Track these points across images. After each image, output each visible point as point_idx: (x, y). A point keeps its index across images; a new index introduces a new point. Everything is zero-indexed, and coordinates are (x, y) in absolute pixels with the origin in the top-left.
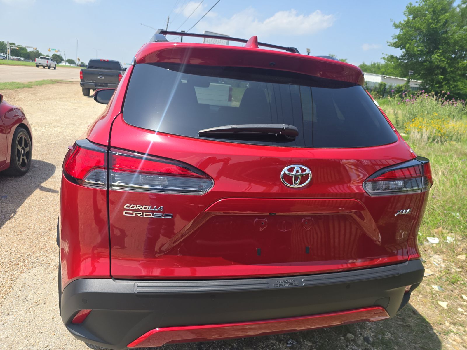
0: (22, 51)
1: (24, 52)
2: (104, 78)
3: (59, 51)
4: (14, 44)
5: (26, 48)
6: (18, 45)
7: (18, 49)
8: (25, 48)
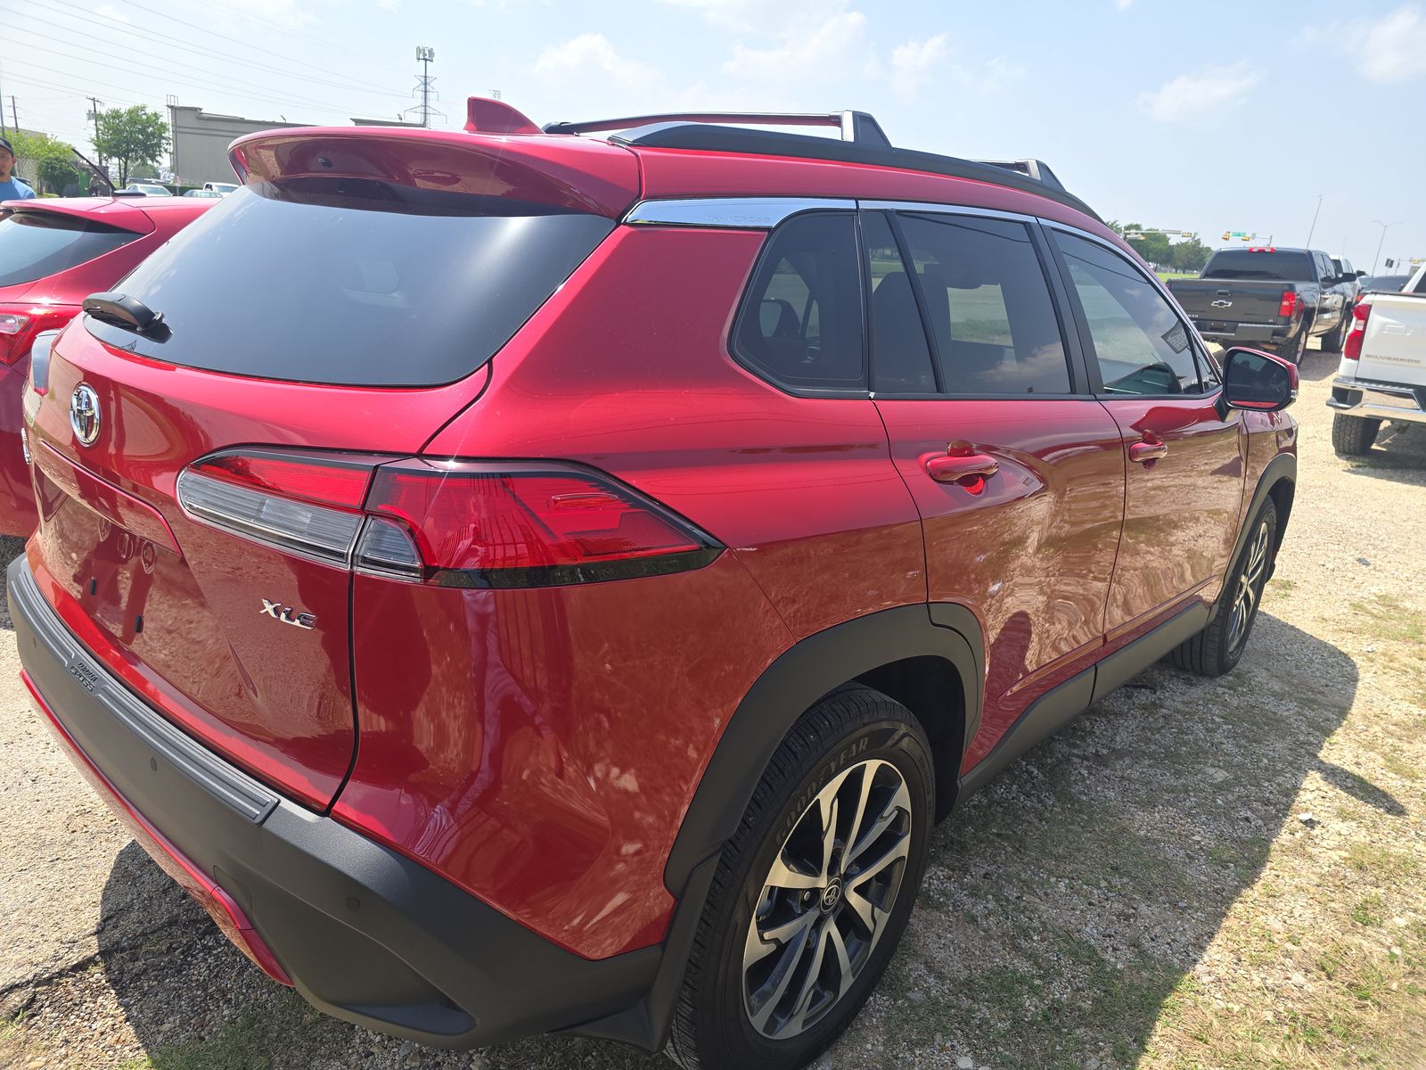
0: (1154, 245)
1: (1159, 246)
2: (1230, 304)
3: (1254, 236)
4: (1137, 227)
5: (1168, 236)
6: (1148, 228)
7: (1142, 238)
8: (1164, 236)
